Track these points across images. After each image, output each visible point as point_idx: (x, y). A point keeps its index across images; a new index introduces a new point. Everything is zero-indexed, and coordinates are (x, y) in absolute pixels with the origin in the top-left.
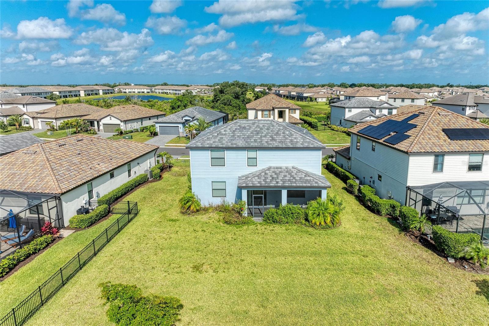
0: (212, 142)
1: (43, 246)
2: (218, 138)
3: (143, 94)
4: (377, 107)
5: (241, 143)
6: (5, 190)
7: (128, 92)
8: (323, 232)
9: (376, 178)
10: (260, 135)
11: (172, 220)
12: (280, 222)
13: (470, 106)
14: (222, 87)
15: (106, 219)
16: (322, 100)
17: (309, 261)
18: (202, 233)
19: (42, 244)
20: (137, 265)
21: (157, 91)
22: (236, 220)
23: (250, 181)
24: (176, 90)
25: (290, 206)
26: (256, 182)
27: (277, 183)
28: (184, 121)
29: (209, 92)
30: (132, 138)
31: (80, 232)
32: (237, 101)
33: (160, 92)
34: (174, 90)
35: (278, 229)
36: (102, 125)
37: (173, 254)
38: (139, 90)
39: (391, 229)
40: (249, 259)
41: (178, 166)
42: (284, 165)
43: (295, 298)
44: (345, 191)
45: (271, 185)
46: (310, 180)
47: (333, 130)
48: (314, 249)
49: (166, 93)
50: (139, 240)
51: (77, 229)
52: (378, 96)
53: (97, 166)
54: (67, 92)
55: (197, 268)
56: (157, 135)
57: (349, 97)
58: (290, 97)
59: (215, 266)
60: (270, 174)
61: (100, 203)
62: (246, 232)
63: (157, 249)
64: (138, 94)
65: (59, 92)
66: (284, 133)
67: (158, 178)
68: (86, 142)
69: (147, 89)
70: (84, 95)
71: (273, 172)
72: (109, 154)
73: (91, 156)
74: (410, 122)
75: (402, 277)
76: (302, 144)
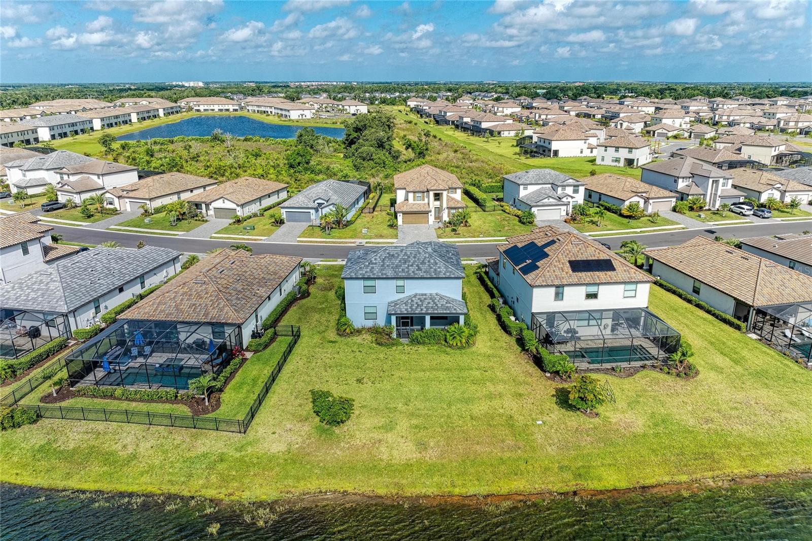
0: (364, 272)
1: (238, 366)
2: (370, 268)
3: (227, 113)
4: (559, 184)
5: (390, 273)
7: (202, 111)
8: (458, 351)
9: (515, 299)
10: (408, 263)
11: (332, 342)
12: (424, 343)
13: (683, 178)
15: (274, 342)
16: (509, 133)
17: (442, 375)
18: (359, 353)
20: (314, 379)
21: (250, 108)
22: (386, 341)
23: (399, 308)
24: (281, 110)
25: (433, 327)
26: (404, 310)
27: (422, 309)
28: (316, 205)
29: (333, 110)
30: (254, 229)
31: (259, 353)
32: (381, 153)
33: (255, 111)
34: (277, 109)
35: (422, 349)
36: (213, 209)
37: (340, 371)
38: (221, 106)
39: (515, 348)
40: (398, 374)
41: (321, 276)
42: (428, 292)
43: (429, 400)
44: (490, 309)
45: (417, 312)
46: (450, 306)
47: (504, 211)
48: (448, 366)
49: (264, 112)
50: (309, 360)
51: (256, 352)
52: (586, 138)
54: (113, 118)
55: (359, 381)
56: (284, 223)
57: (543, 139)
58: (462, 127)
59: (372, 379)
60: (416, 301)
61: (265, 328)
62: (395, 351)
63: (326, 367)
64: (220, 113)
65: (101, 118)
66: (429, 262)
67: (305, 294)
68: (239, 264)
69: (233, 105)
70: (136, 121)
71: (419, 299)
72: (262, 275)
73: (249, 280)
74: (546, 250)
75: (507, 386)
76: (444, 274)
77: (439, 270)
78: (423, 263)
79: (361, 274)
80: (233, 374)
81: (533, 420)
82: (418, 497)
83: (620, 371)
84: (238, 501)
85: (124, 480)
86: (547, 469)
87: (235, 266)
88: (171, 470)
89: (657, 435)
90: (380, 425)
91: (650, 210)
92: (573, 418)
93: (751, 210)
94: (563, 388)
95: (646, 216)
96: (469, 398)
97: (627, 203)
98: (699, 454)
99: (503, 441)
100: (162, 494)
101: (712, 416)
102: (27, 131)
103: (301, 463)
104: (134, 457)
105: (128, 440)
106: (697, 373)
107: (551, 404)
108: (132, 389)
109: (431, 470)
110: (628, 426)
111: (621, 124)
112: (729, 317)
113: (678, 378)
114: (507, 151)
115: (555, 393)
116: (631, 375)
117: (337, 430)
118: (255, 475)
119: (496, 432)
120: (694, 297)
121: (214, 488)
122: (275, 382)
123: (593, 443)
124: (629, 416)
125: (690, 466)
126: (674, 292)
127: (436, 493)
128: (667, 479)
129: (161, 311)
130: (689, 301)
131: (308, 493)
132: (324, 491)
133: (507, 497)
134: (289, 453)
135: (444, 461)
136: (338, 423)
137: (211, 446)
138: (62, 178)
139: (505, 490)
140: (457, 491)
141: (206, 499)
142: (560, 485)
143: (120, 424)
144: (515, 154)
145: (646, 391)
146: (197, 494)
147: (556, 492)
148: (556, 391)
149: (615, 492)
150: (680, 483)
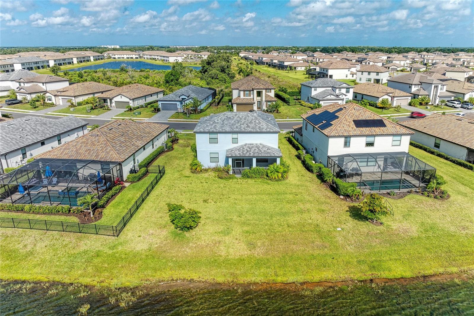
0: (209, 128)
1: (118, 191)
2: (213, 125)
3: (132, 59)
4: (337, 87)
5: (228, 129)
6: (93, 160)
7: (117, 58)
8: (276, 183)
9: (315, 150)
10: (240, 123)
11: (187, 177)
12: (251, 177)
13: (415, 85)
14: (209, 59)
15: (146, 176)
17: (265, 197)
18: (206, 184)
19: (117, 190)
21: (145, 57)
22: (225, 176)
23: (234, 152)
24: (164, 57)
25: (258, 168)
26: (237, 154)
27: (250, 154)
28: (181, 99)
29: (195, 58)
30: (140, 114)
31: (135, 184)
32: (223, 75)
33: (148, 58)
34: (162, 56)
35: (250, 181)
36: (114, 102)
37: (191, 195)
38: (128, 55)
39: (316, 181)
40: (233, 197)
41: (182, 139)
42: (254, 142)
43: (256, 214)
44: (296, 158)
45: (247, 155)
46: (270, 152)
47: (302, 105)
48: (269, 192)
49: (154, 58)
50: (170, 188)
51: (132, 182)
52: (349, 68)
53: (136, 143)
54: (62, 60)
55: (205, 201)
56: (160, 111)
57: (323, 69)
58: (272, 65)
59: (215, 200)
60: (246, 148)
61: (141, 167)
62: (231, 183)
63: (182, 192)
64: (127, 60)
65: (54, 60)
66: (255, 122)
67: (171, 149)
68: (124, 126)
69: (135, 55)
70: (76, 63)
71: (248, 147)
72: (140, 134)
73: (130, 136)
74: (336, 114)
75: (313, 205)
76: (266, 130)
77: (262, 127)
78: (251, 122)
79: (207, 130)
80: (113, 196)
81: (334, 227)
82: (249, 284)
83: (394, 195)
84: (107, 286)
85: (21, 271)
86: (348, 263)
87: (121, 127)
88: (57, 263)
89: (428, 238)
90: (220, 231)
91: (395, 104)
92: (364, 226)
93: (460, 104)
94: (354, 206)
95: (393, 108)
96: (286, 213)
97: (381, 99)
98: (463, 251)
99: (313, 242)
100: (48, 282)
101: (467, 225)
102: (7, 65)
103: (159, 258)
104: (31, 253)
105: (29, 241)
106: (449, 196)
107: (346, 216)
108: (37, 205)
109: (259, 264)
110: (406, 231)
111: (369, 63)
112: (463, 161)
113: (436, 200)
114: (300, 77)
115: (348, 209)
116: (402, 197)
117: (187, 234)
118: (122, 267)
119: (307, 236)
120: (436, 150)
121: (90, 276)
122: (144, 202)
123: (381, 243)
124: (406, 225)
125: (457, 260)
126: (421, 148)
127: (263, 281)
128: (441, 270)
129: (66, 154)
130: (432, 153)
131: (162, 281)
132: (175, 279)
133: (319, 283)
134: (150, 250)
135: (269, 257)
136: (188, 228)
137: (91, 246)
138: (20, 85)
139: (317, 278)
140: (279, 279)
141: (82, 285)
142: (359, 275)
143: (25, 230)
144: (306, 78)
145: (414, 208)
146: (76, 281)
147: (357, 280)
148: (349, 208)
149: (402, 280)
150: (451, 274)
